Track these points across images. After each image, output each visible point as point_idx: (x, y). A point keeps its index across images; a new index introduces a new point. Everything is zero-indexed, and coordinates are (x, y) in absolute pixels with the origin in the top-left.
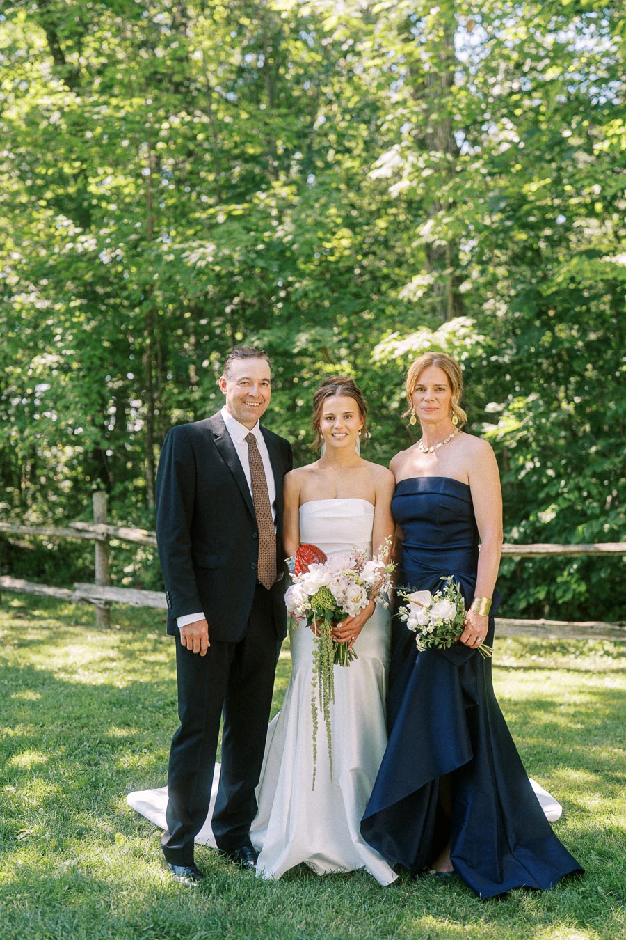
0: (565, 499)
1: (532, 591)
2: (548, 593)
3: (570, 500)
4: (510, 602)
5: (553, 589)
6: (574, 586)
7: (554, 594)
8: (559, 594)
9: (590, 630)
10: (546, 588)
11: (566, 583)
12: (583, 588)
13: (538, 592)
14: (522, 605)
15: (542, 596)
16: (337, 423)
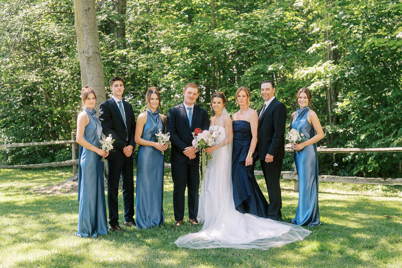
0: (369, 130)
1: (358, 167)
2: (365, 168)
3: (372, 131)
4: (351, 172)
5: (366, 166)
6: (374, 165)
7: (367, 168)
8: (369, 168)
9: (373, 181)
10: (364, 166)
11: (371, 164)
12: (377, 165)
13: (361, 168)
14: (355, 173)
15: (362, 169)
16: (216, 105)
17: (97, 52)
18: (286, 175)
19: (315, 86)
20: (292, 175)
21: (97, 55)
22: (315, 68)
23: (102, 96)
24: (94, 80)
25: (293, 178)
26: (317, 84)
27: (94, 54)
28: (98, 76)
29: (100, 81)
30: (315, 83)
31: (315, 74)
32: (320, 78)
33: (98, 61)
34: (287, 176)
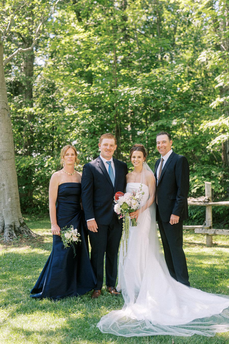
16: (136, 159)
17: (5, 108)
18: (198, 229)
19: (220, 139)
20: (204, 230)
21: (6, 111)
22: (221, 120)
23: (11, 151)
24: (2, 136)
25: (206, 233)
26: (222, 138)
27: (3, 110)
28: (6, 131)
29: (9, 136)
30: (220, 136)
31: (220, 127)
32: (224, 132)
33: (7, 116)
34: (199, 231)
